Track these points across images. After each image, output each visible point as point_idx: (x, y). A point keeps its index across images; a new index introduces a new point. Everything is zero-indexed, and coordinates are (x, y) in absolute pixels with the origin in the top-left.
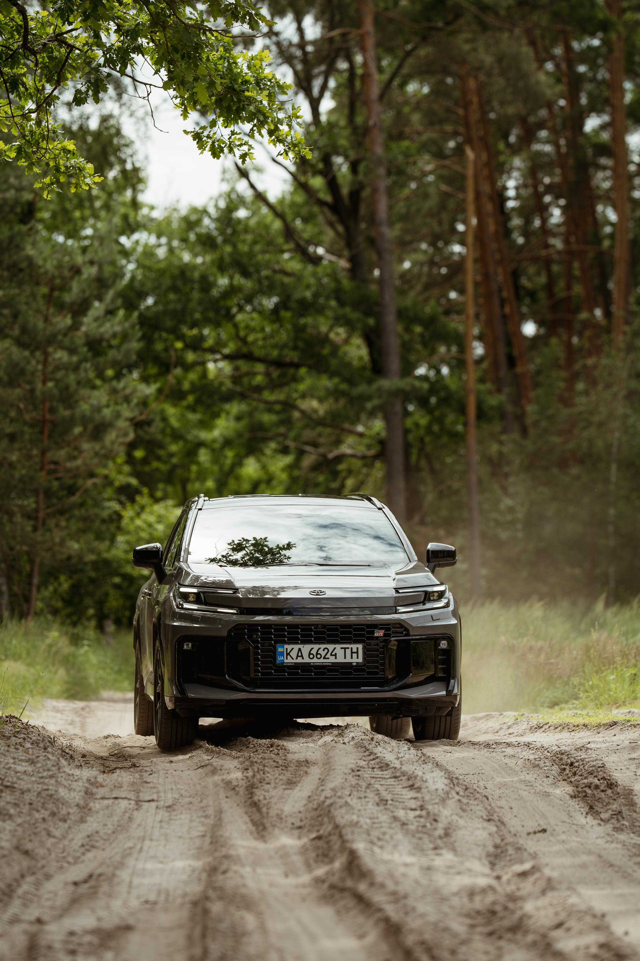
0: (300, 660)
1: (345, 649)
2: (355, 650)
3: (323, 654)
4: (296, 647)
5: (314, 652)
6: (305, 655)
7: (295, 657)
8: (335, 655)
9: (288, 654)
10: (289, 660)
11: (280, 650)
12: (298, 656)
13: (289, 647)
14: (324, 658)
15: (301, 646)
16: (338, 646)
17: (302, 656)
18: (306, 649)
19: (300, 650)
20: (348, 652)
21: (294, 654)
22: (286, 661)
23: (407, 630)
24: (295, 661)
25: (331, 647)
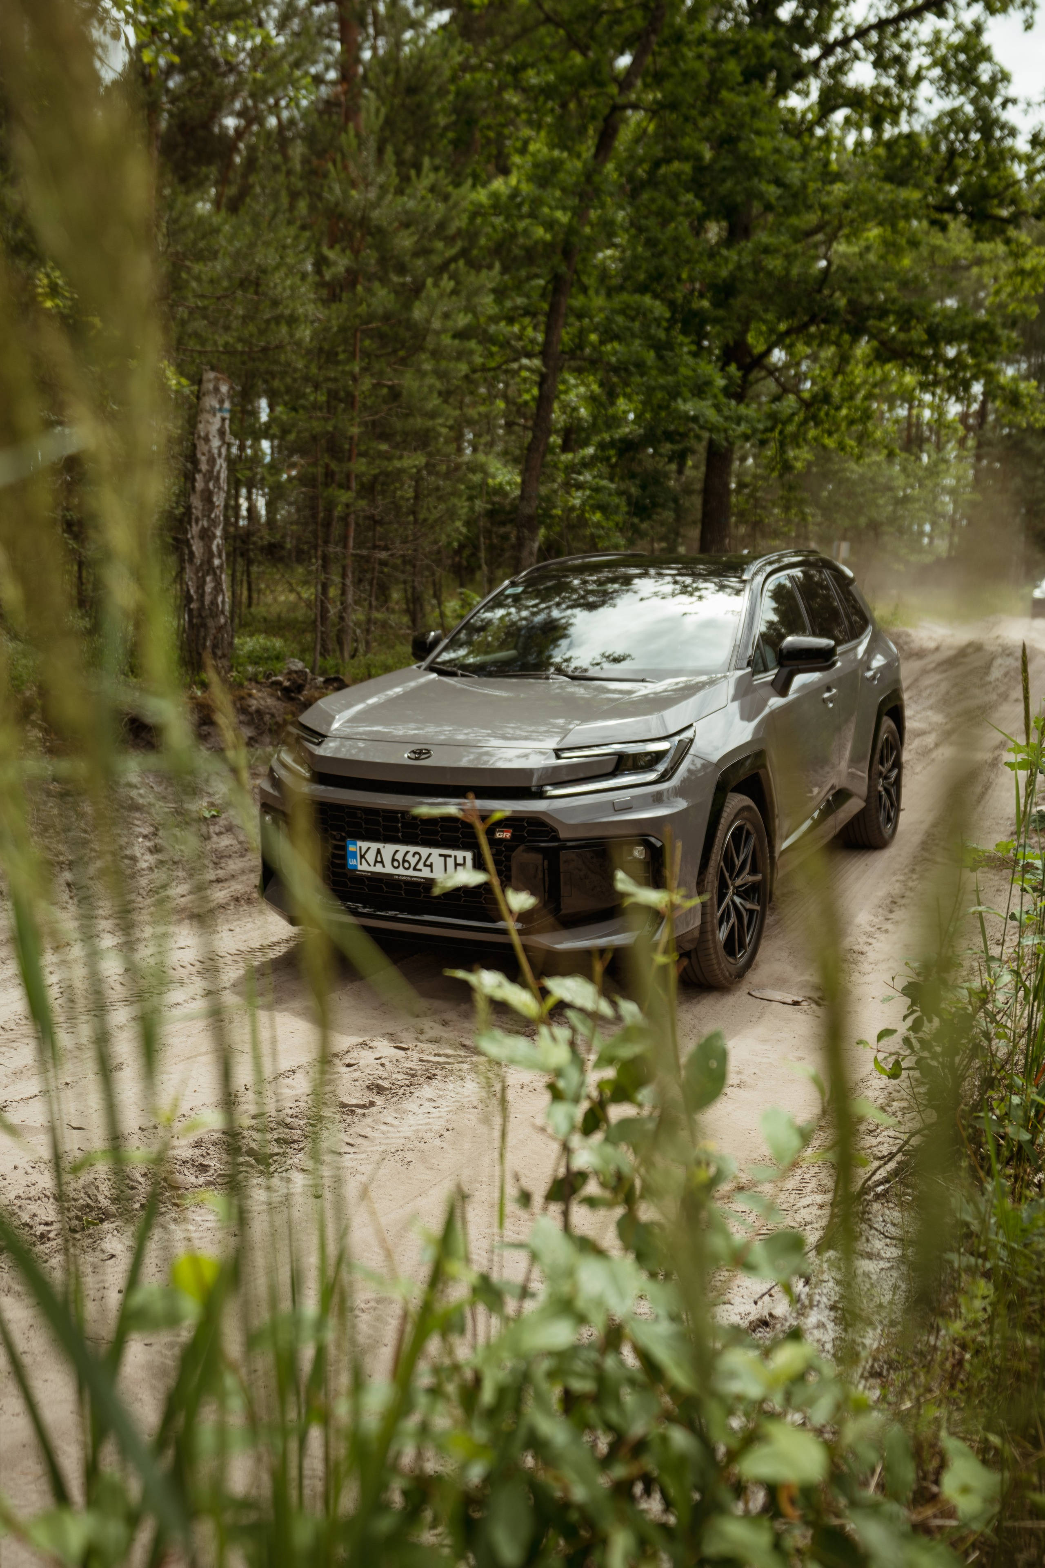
0: (379, 868)
1: (445, 856)
2: (460, 860)
3: (413, 861)
4: (374, 846)
5: (399, 857)
6: (387, 860)
7: (372, 862)
8: (431, 866)
9: (362, 857)
10: (364, 867)
11: (351, 848)
12: (376, 862)
13: (364, 845)
14: (415, 869)
15: (380, 845)
16: (436, 852)
17: (382, 862)
18: (388, 850)
19: (379, 851)
20: (451, 861)
21: (371, 856)
22: (360, 868)
23: (554, 830)
24: (372, 869)
25: (424, 851)
